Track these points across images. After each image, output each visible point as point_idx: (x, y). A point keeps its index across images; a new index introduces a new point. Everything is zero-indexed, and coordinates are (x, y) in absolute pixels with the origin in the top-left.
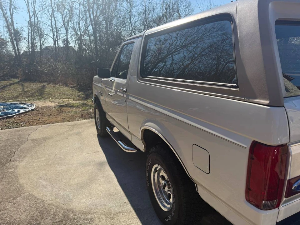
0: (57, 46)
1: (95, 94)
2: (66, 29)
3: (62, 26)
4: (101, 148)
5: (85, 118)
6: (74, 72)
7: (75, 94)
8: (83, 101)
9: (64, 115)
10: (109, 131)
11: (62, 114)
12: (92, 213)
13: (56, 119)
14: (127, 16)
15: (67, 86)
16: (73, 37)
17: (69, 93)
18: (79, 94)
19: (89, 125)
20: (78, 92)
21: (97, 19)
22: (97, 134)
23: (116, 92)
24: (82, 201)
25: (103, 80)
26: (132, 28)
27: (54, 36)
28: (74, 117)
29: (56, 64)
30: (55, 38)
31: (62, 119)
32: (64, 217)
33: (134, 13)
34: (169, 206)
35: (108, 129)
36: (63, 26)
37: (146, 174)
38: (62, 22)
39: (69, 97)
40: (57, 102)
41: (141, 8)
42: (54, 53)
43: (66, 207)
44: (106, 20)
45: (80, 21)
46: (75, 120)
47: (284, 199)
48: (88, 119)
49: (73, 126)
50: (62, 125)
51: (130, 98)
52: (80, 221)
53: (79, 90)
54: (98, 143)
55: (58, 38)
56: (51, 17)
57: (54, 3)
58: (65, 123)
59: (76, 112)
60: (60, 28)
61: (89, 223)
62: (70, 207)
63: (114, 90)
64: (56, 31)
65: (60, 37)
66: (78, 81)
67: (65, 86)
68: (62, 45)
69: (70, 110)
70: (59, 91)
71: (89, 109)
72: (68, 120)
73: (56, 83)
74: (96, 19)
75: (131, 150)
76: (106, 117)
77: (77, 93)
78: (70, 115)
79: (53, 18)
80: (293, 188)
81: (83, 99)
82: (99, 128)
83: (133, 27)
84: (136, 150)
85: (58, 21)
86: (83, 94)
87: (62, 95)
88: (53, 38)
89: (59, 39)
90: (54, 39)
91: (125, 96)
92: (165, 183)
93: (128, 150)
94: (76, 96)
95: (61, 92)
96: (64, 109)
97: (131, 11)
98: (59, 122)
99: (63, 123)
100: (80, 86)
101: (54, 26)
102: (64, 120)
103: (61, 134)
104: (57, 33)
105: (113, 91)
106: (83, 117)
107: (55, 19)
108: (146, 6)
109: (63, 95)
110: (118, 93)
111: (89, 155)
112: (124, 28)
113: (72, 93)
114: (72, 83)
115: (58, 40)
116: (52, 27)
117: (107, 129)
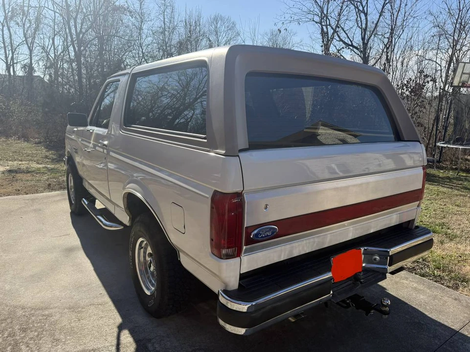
0: (12, 74)
1: (68, 152)
2: (29, 48)
3: (23, 41)
4: (74, 229)
5: (53, 190)
6: (40, 118)
7: (41, 153)
8: (53, 164)
9: (17, 185)
10: (85, 204)
11: (14, 184)
12: (51, 308)
13: (5, 190)
14: (135, 34)
15: (28, 141)
16: (41, 63)
17: (30, 152)
18: (47, 154)
19: (58, 198)
20: (47, 151)
21: (83, 36)
22: (70, 211)
23: (95, 146)
24: (39, 295)
25: (76, 129)
26: (143, 53)
27: (6, 58)
28: (36, 188)
29: (8, 105)
30: (9, 61)
31: (16, 190)
32: (10, 314)
33: (145, 31)
34: (153, 288)
35: (85, 202)
36: (25, 42)
37: (129, 253)
38: (22, 35)
39: (30, 158)
40: (8, 166)
41: (157, 24)
42: (6, 85)
43: (12, 303)
44: (100, 38)
45: (55, 36)
46: (37, 192)
47: (244, 248)
48: (59, 190)
49: (33, 200)
50: (14, 199)
51: (111, 154)
52: (33, 318)
53: (49, 147)
54: (71, 223)
55: (15, 61)
56: (3, 26)
57: (9, 3)
58: (20, 196)
59: (39, 181)
60: (19, 45)
61: (46, 319)
62: (20, 304)
63: (93, 144)
64: (12, 50)
65: (19, 61)
66: (47, 133)
67: (25, 141)
68: (20, 73)
69: (30, 178)
70: (13, 149)
71: (61, 176)
72: (26, 192)
73: (8, 136)
74: (81, 36)
75: (115, 227)
76: (84, 184)
77: (44, 152)
78: (30, 184)
79: (5, 28)
80: (252, 237)
81: (53, 161)
82: (73, 202)
83: (144, 51)
84: (122, 226)
85: (15, 33)
86: (54, 155)
87: (18, 155)
88: (5, 61)
89: (17, 63)
90: (7, 63)
91: (105, 151)
92: (150, 260)
93: (111, 227)
94: (42, 158)
95: (17, 150)
96: (19, 176)
97: (141, 29)
98: (9, 195)
99: (16, 197)
100: (51, 142)
101: (8, 41)
102: (18, 192)
103: (12, 211)
104: (13, 53)
105: (91, 145)
106: (50, 187)
107: (9, 30)
108: (166, 22)
109: (20, 155)
110: (97, 148)
111: (55, 238)
112: (130, 53)
113: (36, 152)
114: (37, 136)
115: (15, 65)
116: (4, 43)
117: (83, 201)
